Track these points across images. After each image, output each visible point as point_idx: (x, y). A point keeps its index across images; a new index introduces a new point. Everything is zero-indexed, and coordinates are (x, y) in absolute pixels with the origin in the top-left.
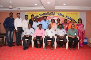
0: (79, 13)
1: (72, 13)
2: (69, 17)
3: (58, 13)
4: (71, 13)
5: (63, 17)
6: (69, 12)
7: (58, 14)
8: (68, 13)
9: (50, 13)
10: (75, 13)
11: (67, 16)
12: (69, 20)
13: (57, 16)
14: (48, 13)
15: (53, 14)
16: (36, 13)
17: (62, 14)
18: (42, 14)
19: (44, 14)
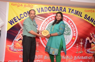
2: (89, 17)
3: (72, 8)
4: (94, 11)
5: (81, 16)
6: (90, 9)
7: (71, 11)
8: (88, 11)
9: (57, 7)
11: (86, 15)
12: (89, 22)
13: (70, 14)
14: (53, 7)
15: (63, 10)
16: (29, 6)
17: (78, 11)
18: (42, 8)
19: (46, 10)
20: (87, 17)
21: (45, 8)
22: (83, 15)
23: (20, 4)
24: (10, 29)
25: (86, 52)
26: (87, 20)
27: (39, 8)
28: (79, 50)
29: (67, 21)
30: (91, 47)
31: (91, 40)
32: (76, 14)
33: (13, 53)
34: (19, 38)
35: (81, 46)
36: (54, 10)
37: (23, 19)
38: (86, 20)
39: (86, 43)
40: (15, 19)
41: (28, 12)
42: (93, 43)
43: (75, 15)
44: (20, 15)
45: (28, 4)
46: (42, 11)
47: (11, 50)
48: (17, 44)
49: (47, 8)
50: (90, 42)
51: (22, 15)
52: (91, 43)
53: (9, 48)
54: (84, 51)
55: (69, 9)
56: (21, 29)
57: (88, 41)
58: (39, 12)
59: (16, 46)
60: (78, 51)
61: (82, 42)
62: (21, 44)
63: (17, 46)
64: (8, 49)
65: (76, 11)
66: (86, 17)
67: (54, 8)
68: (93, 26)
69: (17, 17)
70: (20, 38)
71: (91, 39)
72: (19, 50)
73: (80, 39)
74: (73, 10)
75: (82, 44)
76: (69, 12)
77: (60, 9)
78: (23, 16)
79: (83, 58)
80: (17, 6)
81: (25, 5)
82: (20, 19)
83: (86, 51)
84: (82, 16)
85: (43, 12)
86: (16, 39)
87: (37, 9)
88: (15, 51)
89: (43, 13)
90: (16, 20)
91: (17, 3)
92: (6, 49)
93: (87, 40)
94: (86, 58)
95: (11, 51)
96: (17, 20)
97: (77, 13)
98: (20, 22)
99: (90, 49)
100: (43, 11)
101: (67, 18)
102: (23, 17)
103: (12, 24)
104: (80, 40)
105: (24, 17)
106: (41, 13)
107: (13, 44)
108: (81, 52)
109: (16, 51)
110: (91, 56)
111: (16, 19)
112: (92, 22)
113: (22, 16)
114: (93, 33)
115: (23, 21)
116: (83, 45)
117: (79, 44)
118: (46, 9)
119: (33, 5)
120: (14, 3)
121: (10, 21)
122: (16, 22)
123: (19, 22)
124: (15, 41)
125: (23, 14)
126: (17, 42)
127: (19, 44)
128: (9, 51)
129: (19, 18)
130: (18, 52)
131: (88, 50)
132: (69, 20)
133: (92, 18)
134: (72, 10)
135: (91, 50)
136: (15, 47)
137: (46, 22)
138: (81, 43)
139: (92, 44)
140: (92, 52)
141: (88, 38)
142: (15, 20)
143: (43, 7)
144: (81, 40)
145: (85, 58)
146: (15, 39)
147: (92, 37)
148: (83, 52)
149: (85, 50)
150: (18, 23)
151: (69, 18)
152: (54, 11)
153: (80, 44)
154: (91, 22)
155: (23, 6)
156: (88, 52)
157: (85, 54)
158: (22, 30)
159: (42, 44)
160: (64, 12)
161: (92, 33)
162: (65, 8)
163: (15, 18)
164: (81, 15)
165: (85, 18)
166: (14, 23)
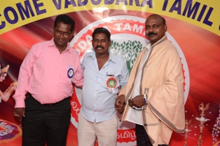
13: (167, 13)
22: (217, 19)
32: (189, 16)
35: (202, 128)
41: (19, 5)
43: (185, 19)
46: (67, 3)
58: (59, 8)
61: (205, 117)
73: (197, 106)
75: (205, 123)
76: (164, 8)
84: (210, 24)
100: (72, 3)
102: (4, 25)
104: (197, 109)
106: (63, 11)
117: (192, 123)
125: (2, 13)
137: (83, 42)
138: (202, 120)
144: (201, 108)
149: (216, 145)
152: (111, 3)
160: (146, 6)
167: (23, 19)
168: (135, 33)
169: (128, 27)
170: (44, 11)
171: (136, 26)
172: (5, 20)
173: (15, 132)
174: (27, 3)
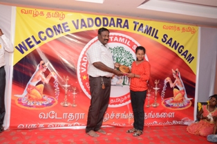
0: (200, 28)
1: (181, 26)
2: (171, 39)
3: (140, 22)
4: (178, 29)
7: (138, 26)
8: (169, 28)
9: (112, 19)
10: (189, 30)
11: (165, 36)
12: (170, 48)
13: (136, 32)
14: (104, 19)
15: (122, 24)
16: (58, 16)
17: (151, 28)
18: (82, 20)
19: (91, 24)
20: (168, 39)
21: (89, 19)
22: (160, 36)
23: (39, 11)
24: (19, 62)
25: (164, 105)
26: (168, 46)
27: (78, 21)
28: (152, 102)
29: (131, 47)
30: (172, 95)
31: (173, 82)
32: (147, 33)
33: (26, 109)
34: (38, 79)
35: (156, 93)
36: (106, 23)
37: (45, 42)
38: (164, 44)
39: (164, 88)
40: (29, 41)
41: (54, 27)
42: (176, 87)
43: (145, 35)
44: (40, 33)
45: (54, 12)
46: (82, 26)
47: (22, 104)
48: (35, 91)
49: (92, 20)
50: (172, 85)
51: (43, 33)
52: (172, 89)
53: (19, 100)
54: (160, 103)
55: (134, 22)
56: (42, 62)
57: (168, 84)
58: (77, 28)
59: (31, 96)
60: (151, 104)
61: (158, 87)
62: (42, 92)
63: (34, 97)
64: (17, 102)
65: (147, 26)
66: (166, 40)
67: (105, 21)
68: (177, 56)
69: (33, 37)
70: (40, 80)
71: (173, 80)
72: (37, 105)
73: (154, 81)
74: (142, 25)
75: (158, 90)
76: (135, 29)
77: (118, 22)
78: (45, 35)
79: (158, 115)
80: (32, 15)
81: (49, 13)
82: (39, 42)
83: (165, 103)
84: (157, 38)
85: (84, 27)
86: (33, 83)
87: (73, 22)
88: (30, 106)
89: (84, 29)
90: (31, 44)
91: (33, 10)
92: (13, 102)
93: (166, 82)
94: (163, 115)
95: (23, 107)
96: (34, 43)
97: (149, 31)
98: (40, 47)
99: (171, 99)
100: (85, 25)
101: (131, 41)
102: (45, 38)
103: (23, 53)
104: (154, 83)
105: (47, 37)
106: (80, 30)
107: (25, 93)
108: (155, 106)
109: (32, 106)
110: (172, 111)
111: (31, 42)
112: (176, 49)
113: (43, 36)
114: (177, 70)
115: (45, 45)
116: (160, 92)
117: (151, 91)
118: (90, 21)
119: (64, 13)
120: (26, 9)
121: (20, 45)
122: (31, 47)
123: (37, 47)
124: (29, 86)
125: (45, 32)
126: (34, 88)
127: (37, 92)
128: (19, 105)
129: (38, 39)
130: (37, 107)
131: (169, 101)
132: (134, 44)
133: (175, 42)
134: (140, 24)
135: (173, 102)
136: (29, 97)
138: (156, 89)
139: (175, 90)
140: (175, 105)
141: (168, 80)
142: (29, 44)
143: (85, 17)
144: (156, 83)
145: (161, 116)
146: (30, 82)
147: (175, 76)
148: (158, 105)
149: (163, 102)
150: (35, 50)
151: (133, 40)
152: (106, 25)
153: (154, 90)
154: (173, 49)
155: (45, 16)
156: (168, 106)
157: (161, 109)
158: (43, 64)
159: (83, 92)
160: (126, 28)
161: (175, 70)
162: (127, 21)
163: (29, 39)
164: (157, 36)
165: (164, 42)
166: (27, 50)
167: (57, 34)
168: (120, 42)
169: (116, 39)
170: (69, 30)
171: (120, 38)
172: (46, 35)
173: (53, 102)
174: (59, 26)
